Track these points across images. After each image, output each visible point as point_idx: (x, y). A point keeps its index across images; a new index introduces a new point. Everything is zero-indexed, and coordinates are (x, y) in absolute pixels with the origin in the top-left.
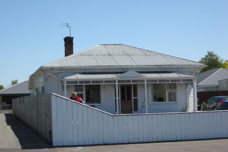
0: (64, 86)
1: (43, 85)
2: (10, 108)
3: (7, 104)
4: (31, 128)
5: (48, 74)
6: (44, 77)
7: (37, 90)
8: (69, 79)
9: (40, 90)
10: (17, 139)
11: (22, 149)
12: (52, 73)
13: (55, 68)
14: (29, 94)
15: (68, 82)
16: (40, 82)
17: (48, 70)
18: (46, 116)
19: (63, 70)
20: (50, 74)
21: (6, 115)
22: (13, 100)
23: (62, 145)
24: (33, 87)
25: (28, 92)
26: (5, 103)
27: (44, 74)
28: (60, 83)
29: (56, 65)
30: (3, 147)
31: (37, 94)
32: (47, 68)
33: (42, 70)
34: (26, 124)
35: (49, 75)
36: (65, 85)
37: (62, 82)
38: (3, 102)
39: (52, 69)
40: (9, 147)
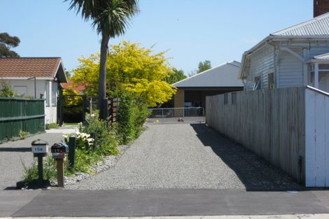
0: (313, 74)
1: (272, 71)
2: (200, 114)
3: (193, 105)
4: (250, 151)
5: (283, 49)
6: (275, 55)
7: (258, 79)
8: (323, 59)
9: (265, 80)
10: (232, 172)
11: (248, 190)
12: (290, 48)
13: (297, 37)
14: (241, 89)
15: (321, 66)
16: (265, 66)
17: (283, 42)
18: (291, 129)
19: (314, 42)
20: (287, 49)
21: (195, 126)
22: (208, 98)
23: (323, 185)
24: (249, 74)
25: (240, 83)
26: (189, 104)
27: (275, 49)
28: (306, 67)
29: (300, 32)
30: (210, 187)
31: (259, 88)
32: (281, 37)
33: (271, 42)
34: (240, 144)
35: (285, 51)
36: (317, 70)
37: (311, 66)
38: (186, 101)
39: (290, 40)
40: (221, 187)
